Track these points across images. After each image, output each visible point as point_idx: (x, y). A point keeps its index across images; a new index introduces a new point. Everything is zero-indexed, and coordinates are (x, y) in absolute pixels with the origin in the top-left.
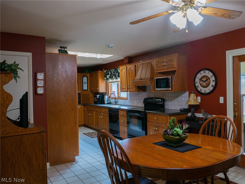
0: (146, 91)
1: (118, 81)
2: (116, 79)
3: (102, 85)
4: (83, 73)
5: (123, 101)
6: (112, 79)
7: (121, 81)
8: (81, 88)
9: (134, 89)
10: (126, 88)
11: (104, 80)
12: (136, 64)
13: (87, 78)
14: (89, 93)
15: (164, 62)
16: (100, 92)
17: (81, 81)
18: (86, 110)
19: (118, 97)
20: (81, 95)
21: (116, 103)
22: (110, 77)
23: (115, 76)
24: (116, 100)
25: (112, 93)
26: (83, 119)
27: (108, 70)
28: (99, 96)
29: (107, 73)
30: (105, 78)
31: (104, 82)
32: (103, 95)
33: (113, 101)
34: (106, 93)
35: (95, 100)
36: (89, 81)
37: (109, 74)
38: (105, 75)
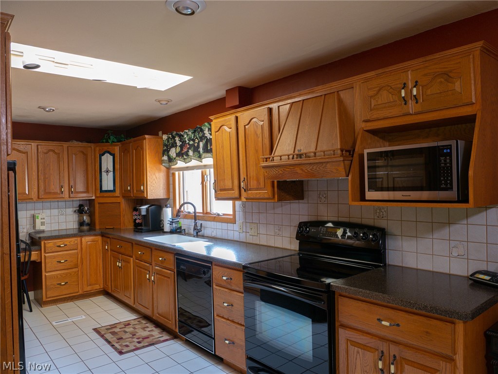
0: (303, 199)
1: (205, 166)
2: (199, 159)
3: (154, 177)
4: (103, 142)
5: (219, 225)
6: (184, 159)
7: (217, 166)
8: (95, 186)
9: (266, 192)
10: (236, 188)
11: (162, 162)
12: (274, 106)
13: (112, 157)
14: (118, 200)
15: (405, 86)
16: (149, 197)
17: (95, 165)
18: (109, 250)
19: (203, 213)
20: (97, 206)
21: (198, 233)
22: (180, 155)
23: (196, 149)
24: (199, 222)
25: (185, 201)
26: (102, 273)
27: (175, 133)
28: (147, 210)
29: (170, 141)
30: (165, 158)
31: (163, 168)
32: (158, 205)
33: (187, 224)
34: (168, 199)
35: (136, 219)
36: (117, 166)
37: (176, 146)
38: (165, 148)
